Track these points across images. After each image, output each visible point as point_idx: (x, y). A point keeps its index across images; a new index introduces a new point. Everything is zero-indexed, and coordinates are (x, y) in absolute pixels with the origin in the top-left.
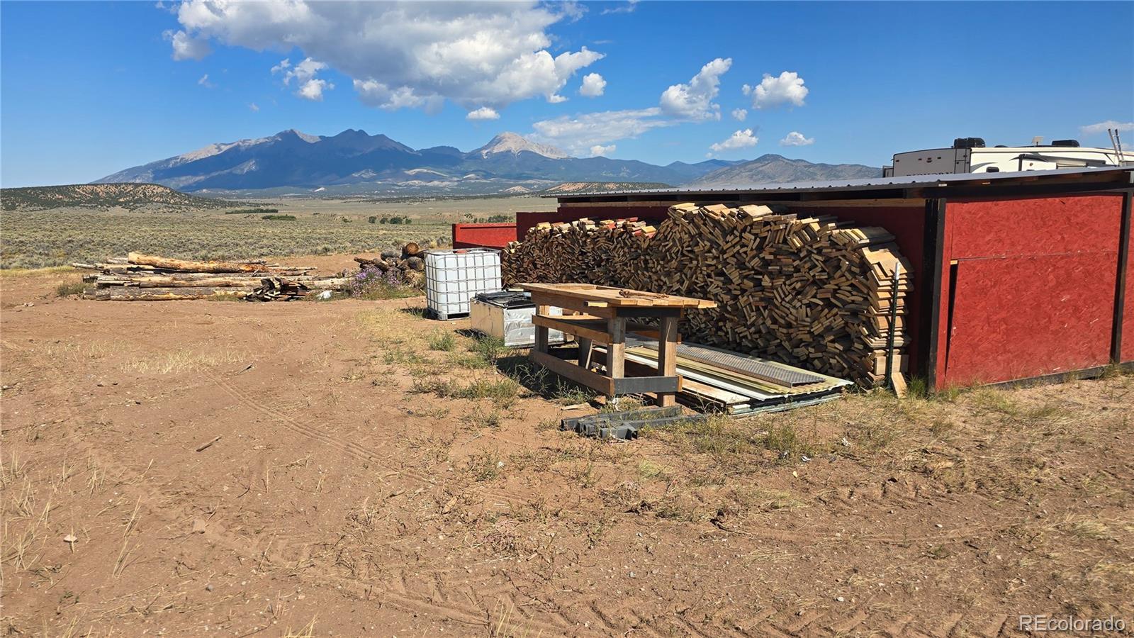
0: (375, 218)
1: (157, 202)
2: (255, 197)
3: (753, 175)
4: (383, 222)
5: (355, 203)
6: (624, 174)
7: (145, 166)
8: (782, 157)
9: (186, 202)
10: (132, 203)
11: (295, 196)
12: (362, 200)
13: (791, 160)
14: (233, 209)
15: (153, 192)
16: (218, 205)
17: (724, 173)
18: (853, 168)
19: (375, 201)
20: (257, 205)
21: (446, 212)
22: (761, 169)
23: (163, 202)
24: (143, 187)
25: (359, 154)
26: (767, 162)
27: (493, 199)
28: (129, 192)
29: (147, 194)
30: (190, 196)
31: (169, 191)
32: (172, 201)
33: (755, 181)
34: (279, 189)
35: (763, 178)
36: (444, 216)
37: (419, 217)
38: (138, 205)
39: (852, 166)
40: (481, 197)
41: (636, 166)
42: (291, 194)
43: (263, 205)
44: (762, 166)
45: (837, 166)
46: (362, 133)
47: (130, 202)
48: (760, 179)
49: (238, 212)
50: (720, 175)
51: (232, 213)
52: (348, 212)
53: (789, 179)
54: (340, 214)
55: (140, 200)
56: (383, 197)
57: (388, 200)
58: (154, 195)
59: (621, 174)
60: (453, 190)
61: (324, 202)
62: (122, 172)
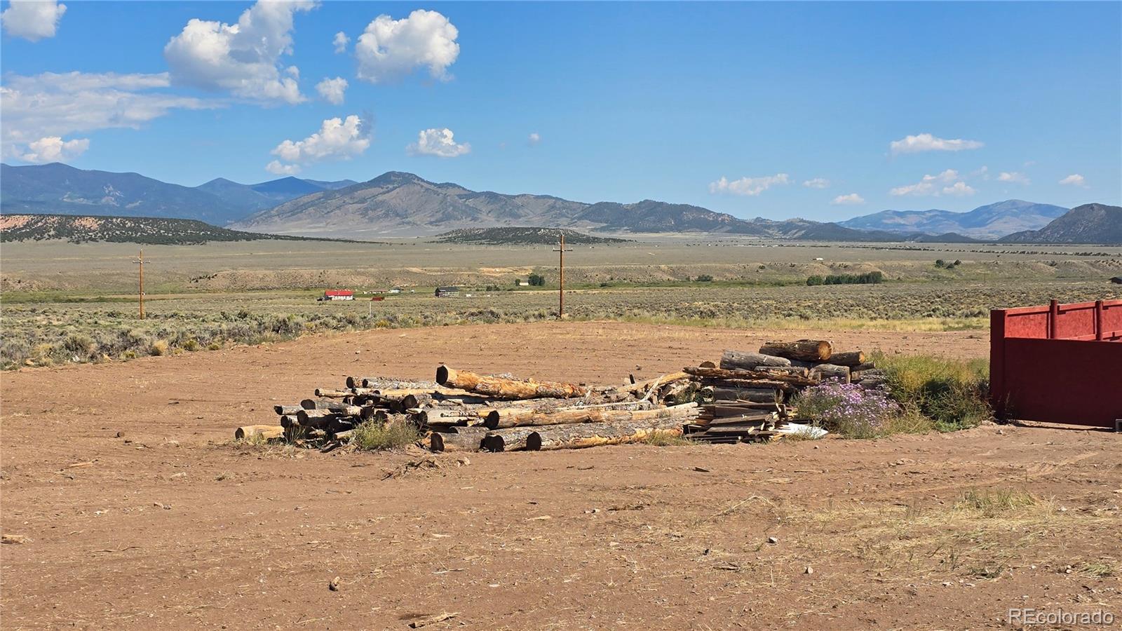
3: (366, 209)
6: (110, 199)
8: (419, 179)
13: (435, 185)
17: (312, 204)
18: (541, 201)
22: (380, 198)
26: (391, 187)
33: (371, 220)
35: (386, 215)
39: (537, 197)
41: (132, 183)
44: (384, 193)
45: (514, 197)
48: (379, 217)
50: (304, 207)
53: (432, 220)
59: (103, 201)
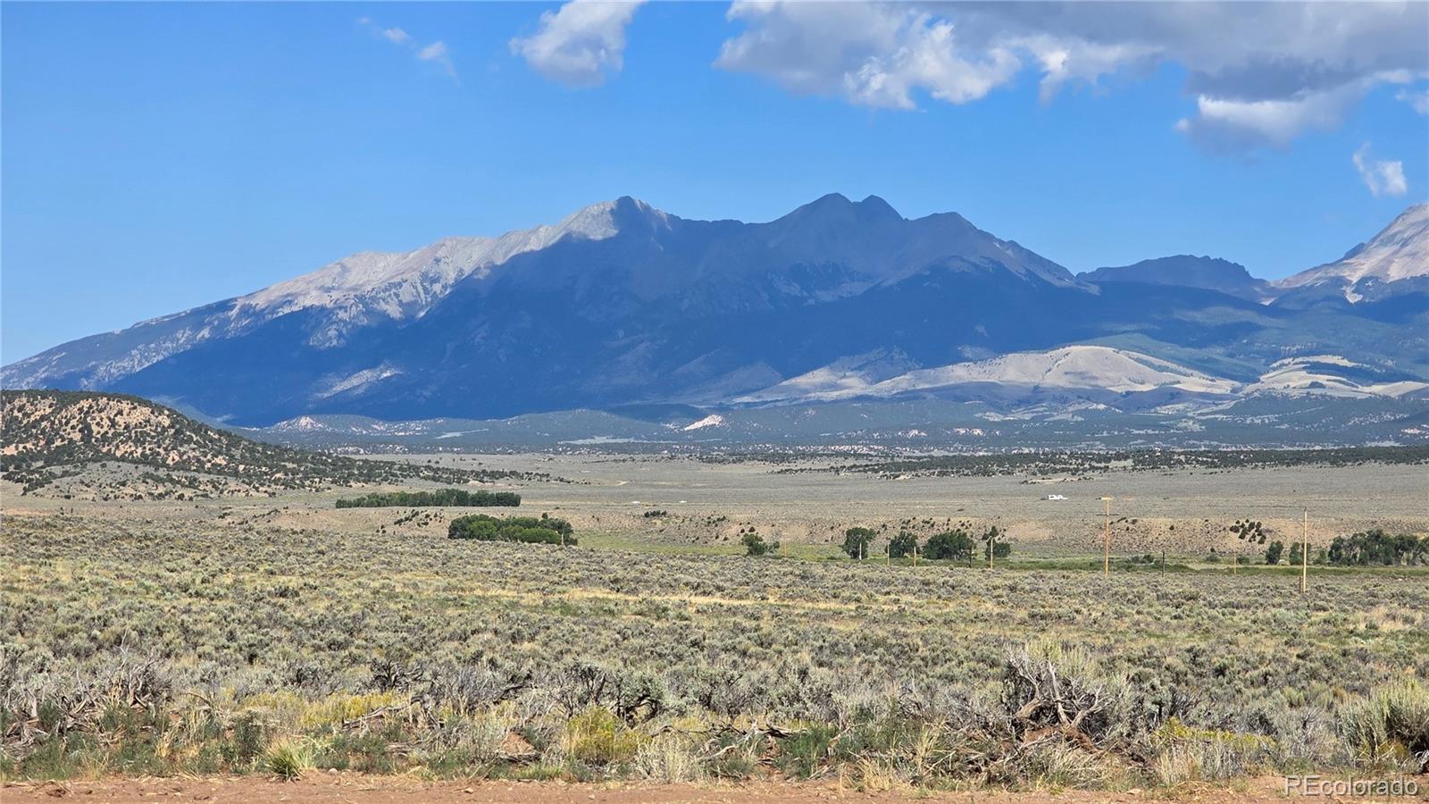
0: (870, 535)
1: (123, 459)
2: (467, 446)
4: (900, 548)
5: (821, 476)
7: (126, 333)
9: (220, 460)
10: (40, 463)
11: (607, 448)
12: (850, 462)
14: (370, 488)
15: (113, 424)
16: (322, 474)
19: (895, 468)
20: (460, 476)
21: (1158, 514)
23: (144, 460)
24: (85, 404)
25: (859, 288)
27: (1372, 466)
28: (36, 424)
29: (95, 428)
30: (234, 441)
31: (167, 422)
32: (174, 457)
34: (558, 419)
36: (1147, 531)
37: (1045, 534)
38: (57, 470)
40: (1322, 457)
42: (599, 440)
43: (480, 475)
46: (875, 208)
47: (34, 457)
49: (378, 501)
51: (359, 503)
52: (771, 511)
54: (742, 517)
55: (67, 453)
56: (937, 453)
57: (945, 466)
58: (116, 435)
60: (1213, 428)
61: (706, 469)
62: (50, 353)
